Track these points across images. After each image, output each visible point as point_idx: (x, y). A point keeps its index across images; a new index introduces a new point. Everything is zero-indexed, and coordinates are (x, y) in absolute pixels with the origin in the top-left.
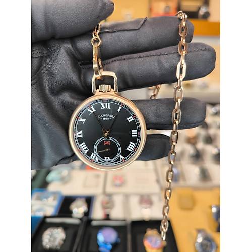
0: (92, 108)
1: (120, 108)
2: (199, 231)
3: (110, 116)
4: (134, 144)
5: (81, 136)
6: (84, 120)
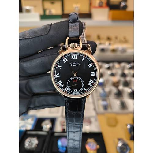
0: (66, 58)
1: (84, 58)
2: (119, 139)
4: (93, 81)
5: (59, 77)
6: (61, 67)
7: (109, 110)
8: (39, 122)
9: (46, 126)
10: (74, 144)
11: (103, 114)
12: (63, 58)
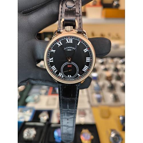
0: (60, 42)
1: (79, 42)
2: (112, 130)
3: (72, 48)
4: (87, 67)
5: (52, 61)
6: (55, 51)
7: (103, 103)
8: (37, 114)
9: (44, 118)
10: (67, 130)
11: (97, 106)
12: (57, 41)
